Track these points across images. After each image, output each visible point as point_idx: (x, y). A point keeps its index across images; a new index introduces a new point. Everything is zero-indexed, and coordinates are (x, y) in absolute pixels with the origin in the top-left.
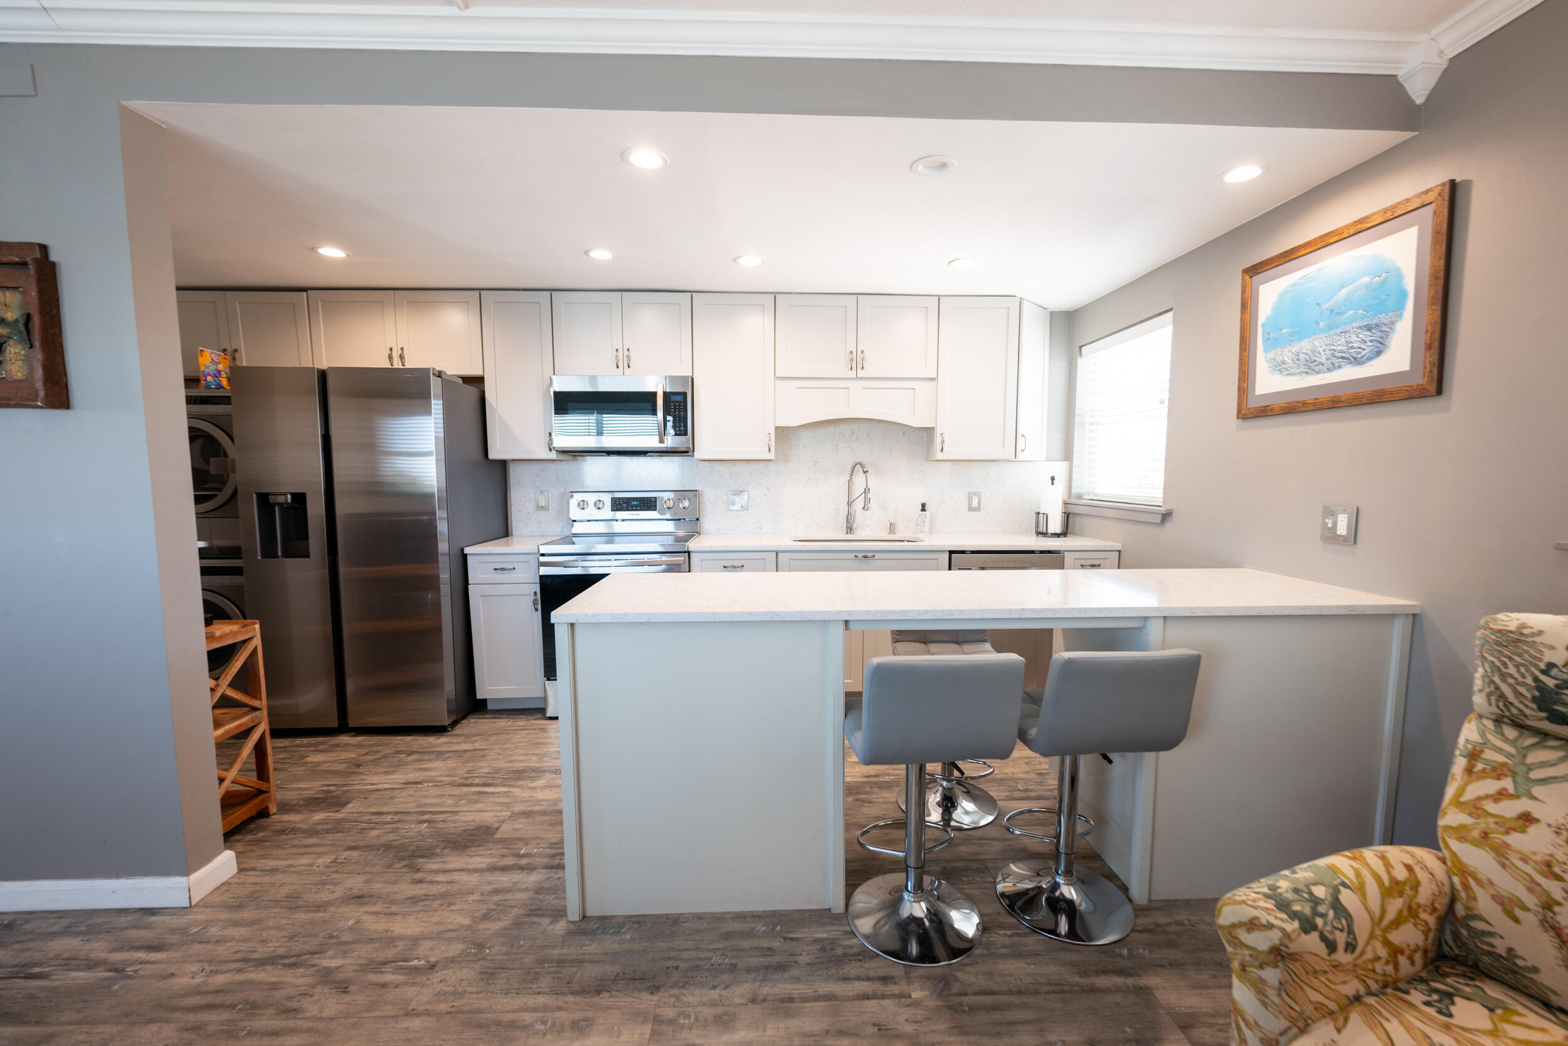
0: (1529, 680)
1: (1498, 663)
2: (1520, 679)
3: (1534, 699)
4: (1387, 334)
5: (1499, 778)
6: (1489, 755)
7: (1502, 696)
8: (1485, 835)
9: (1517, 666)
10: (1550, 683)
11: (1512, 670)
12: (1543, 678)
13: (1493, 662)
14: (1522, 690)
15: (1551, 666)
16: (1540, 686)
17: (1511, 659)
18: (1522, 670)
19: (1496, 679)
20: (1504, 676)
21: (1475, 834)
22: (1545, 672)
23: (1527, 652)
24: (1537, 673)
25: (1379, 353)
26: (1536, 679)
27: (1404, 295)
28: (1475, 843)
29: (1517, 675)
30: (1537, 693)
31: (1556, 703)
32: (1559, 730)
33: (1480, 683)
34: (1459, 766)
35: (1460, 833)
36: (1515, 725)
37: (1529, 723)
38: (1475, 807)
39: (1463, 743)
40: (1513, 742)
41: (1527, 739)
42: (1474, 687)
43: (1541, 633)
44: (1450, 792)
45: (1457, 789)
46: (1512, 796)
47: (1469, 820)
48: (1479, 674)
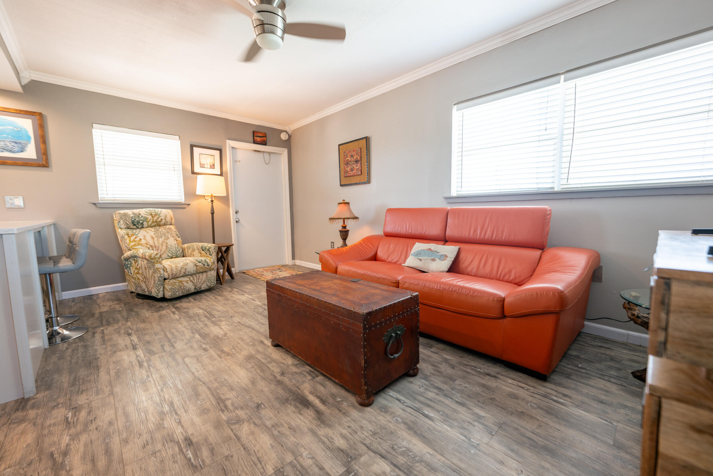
0: (130, 220)
3: (132, 223)
4: (25, 147)
5: (133, 236)
6: (130, 233)
7: (127, 224)
9: (128, 218)
10: (133, 219)
11: (128, 219)
13: (124, 219)
15: (132, 217)
16: (132, 221)
20: (127, 220)
21: (137, 244)
25: (22, 151)
27: (29, 137)
28: (138, 245)
31: (135, 223)
32: (135, 227)
33: (122, 223)
34: (126, 237)
35: (135, 245)
36: (128, 228)
37: (130, 227)
38: (134, 241)
39: (123, 234)
40: (130, 231)
41: (131, 230)
42: (120, 224)
43: (128, 213)
44: (128, 241)
45: (129, 240)
46: (137, 237)
47: (135, 243)
48: (122, 221)
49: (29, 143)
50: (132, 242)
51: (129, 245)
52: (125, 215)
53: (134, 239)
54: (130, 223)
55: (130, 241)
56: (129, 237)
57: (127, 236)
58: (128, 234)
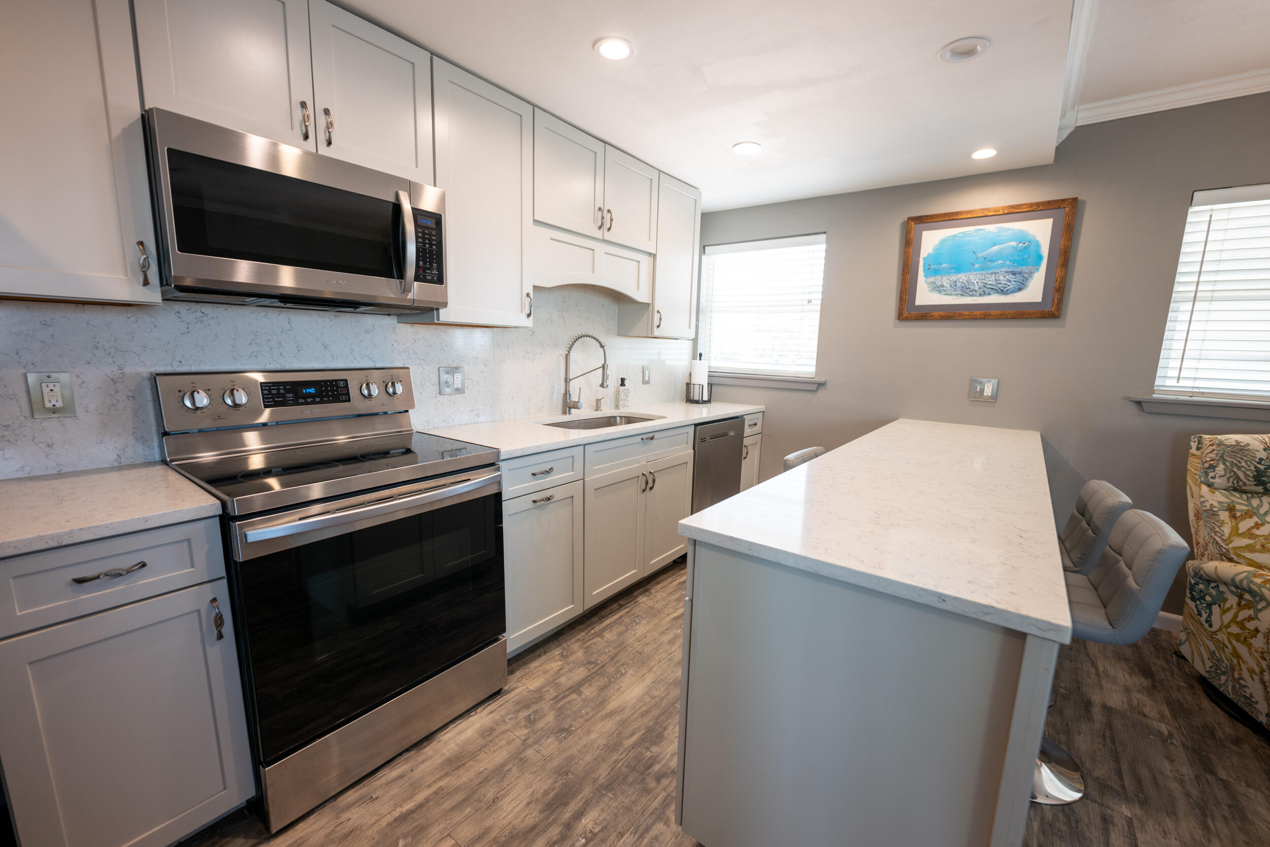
0: (1252, 468)
1: (1235, 461)
2: (1248, 468)
3: (1254, 477)
4: (1027, 279)
5: (1251, 517)
6: (1238, 507)
7: (1238, 478)
8: (1263, 546)
9: (1246, 462)
10: (1262, 467)
11: (1243, 464)
12: (1259, 466)
13: (1232, 462)
14: (1248, 473)
15: (1261, 459)
16: (1257, 470)
17: (1242, 459)
18: (1249, 463)
19: (1235, 469)
20: (1239, 468)
21: (1258, 547)
22: (1259, 463)
23: (1249, 454)
24: (1256, 464)
25: (1020, 289)
26: (1256, 467)
27: (1040, 258)
28: (1261, 552)
29: (1246, 466)
30: (1256, 473)
31: (1263, 477)
32: (1260, 489)
33: (1222, 473)
34: (1224, 515)
35: (1250, 548)
36: (1235, 490)
37: (1244, 488)
38: (1249, 534)
39: (1216, 504)
40: (1241, 498)
41: (1245, 496)
42: (1212, 474)
43: (1248, 445)
44: (1227, 530)
45: (1232, 528)
46: (1262, 525)
47: (1251, 542)
48: (1220, 468)
49: (1038, 270)
50: (1242, 535)
51: (1228, 541)
52: (1240, 449)
53: (1252, 528)
54: (1246, 475)
55: (1235, 532)
56: (1233, 517)
57: (1227, 513)
58: (1231, 509)
